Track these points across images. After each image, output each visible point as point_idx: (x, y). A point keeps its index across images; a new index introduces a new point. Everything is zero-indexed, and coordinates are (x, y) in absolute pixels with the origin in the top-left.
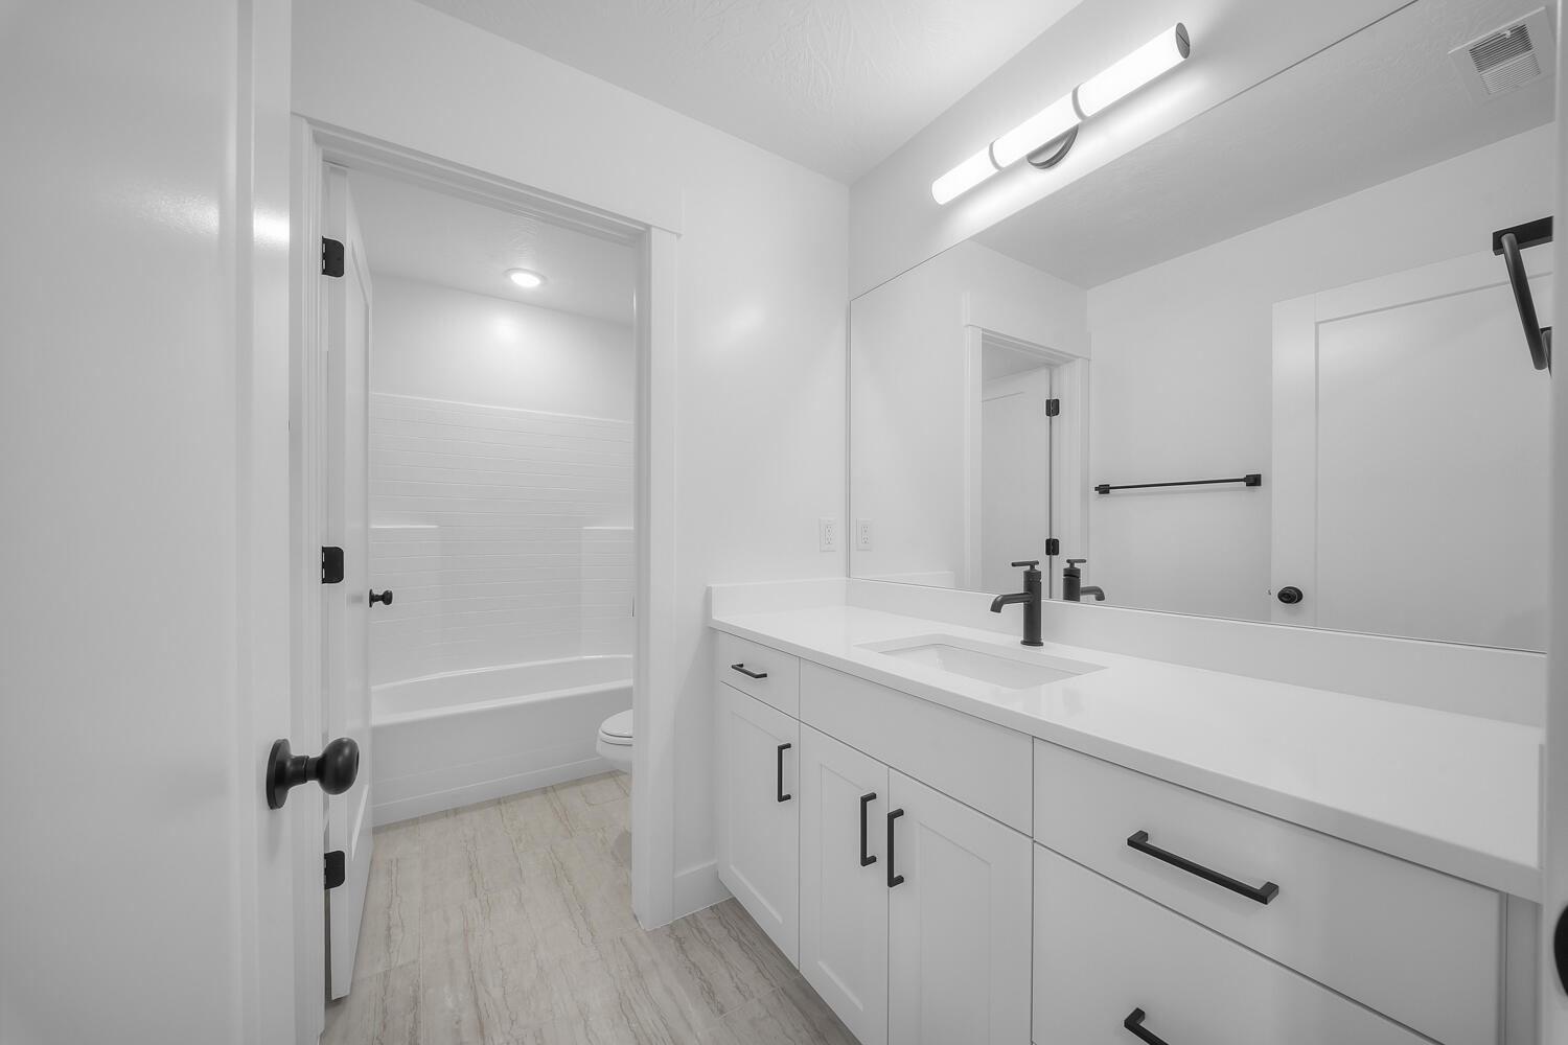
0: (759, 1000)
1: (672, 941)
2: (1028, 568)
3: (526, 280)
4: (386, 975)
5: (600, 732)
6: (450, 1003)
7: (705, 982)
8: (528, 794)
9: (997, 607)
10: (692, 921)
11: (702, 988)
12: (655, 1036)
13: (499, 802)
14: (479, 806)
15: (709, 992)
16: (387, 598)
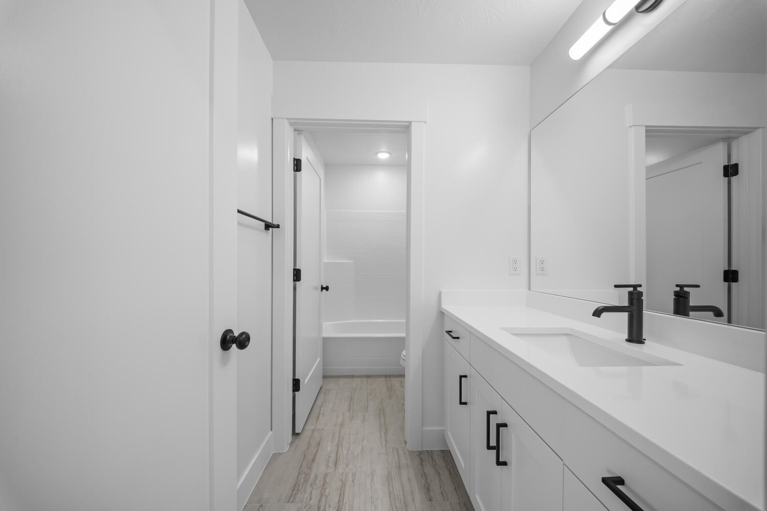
0: (451, 504)
1: (418, 459)
2: (631, 289)
3: (383, 156)
4: (314, 430)
5: (402, 355)
6: (329, 449)
7: (427, 483)
8: (380, 376)
9: (597, 313)
10: (430, 453)
11: (425, 485)
12: (398, 497)
13: (368, 377)
14: (360, 377)
15: (427, 489)
16: (327, 288)
